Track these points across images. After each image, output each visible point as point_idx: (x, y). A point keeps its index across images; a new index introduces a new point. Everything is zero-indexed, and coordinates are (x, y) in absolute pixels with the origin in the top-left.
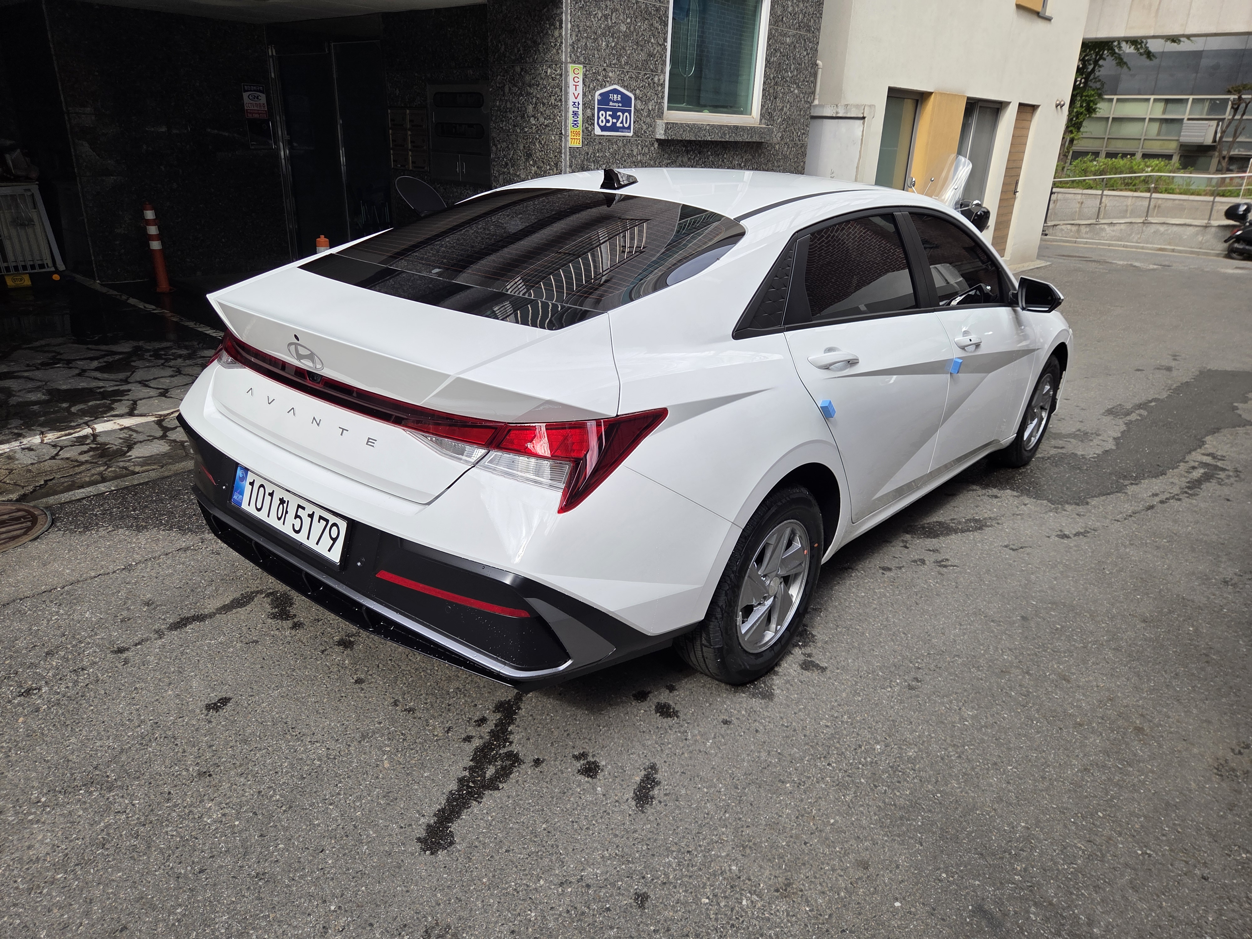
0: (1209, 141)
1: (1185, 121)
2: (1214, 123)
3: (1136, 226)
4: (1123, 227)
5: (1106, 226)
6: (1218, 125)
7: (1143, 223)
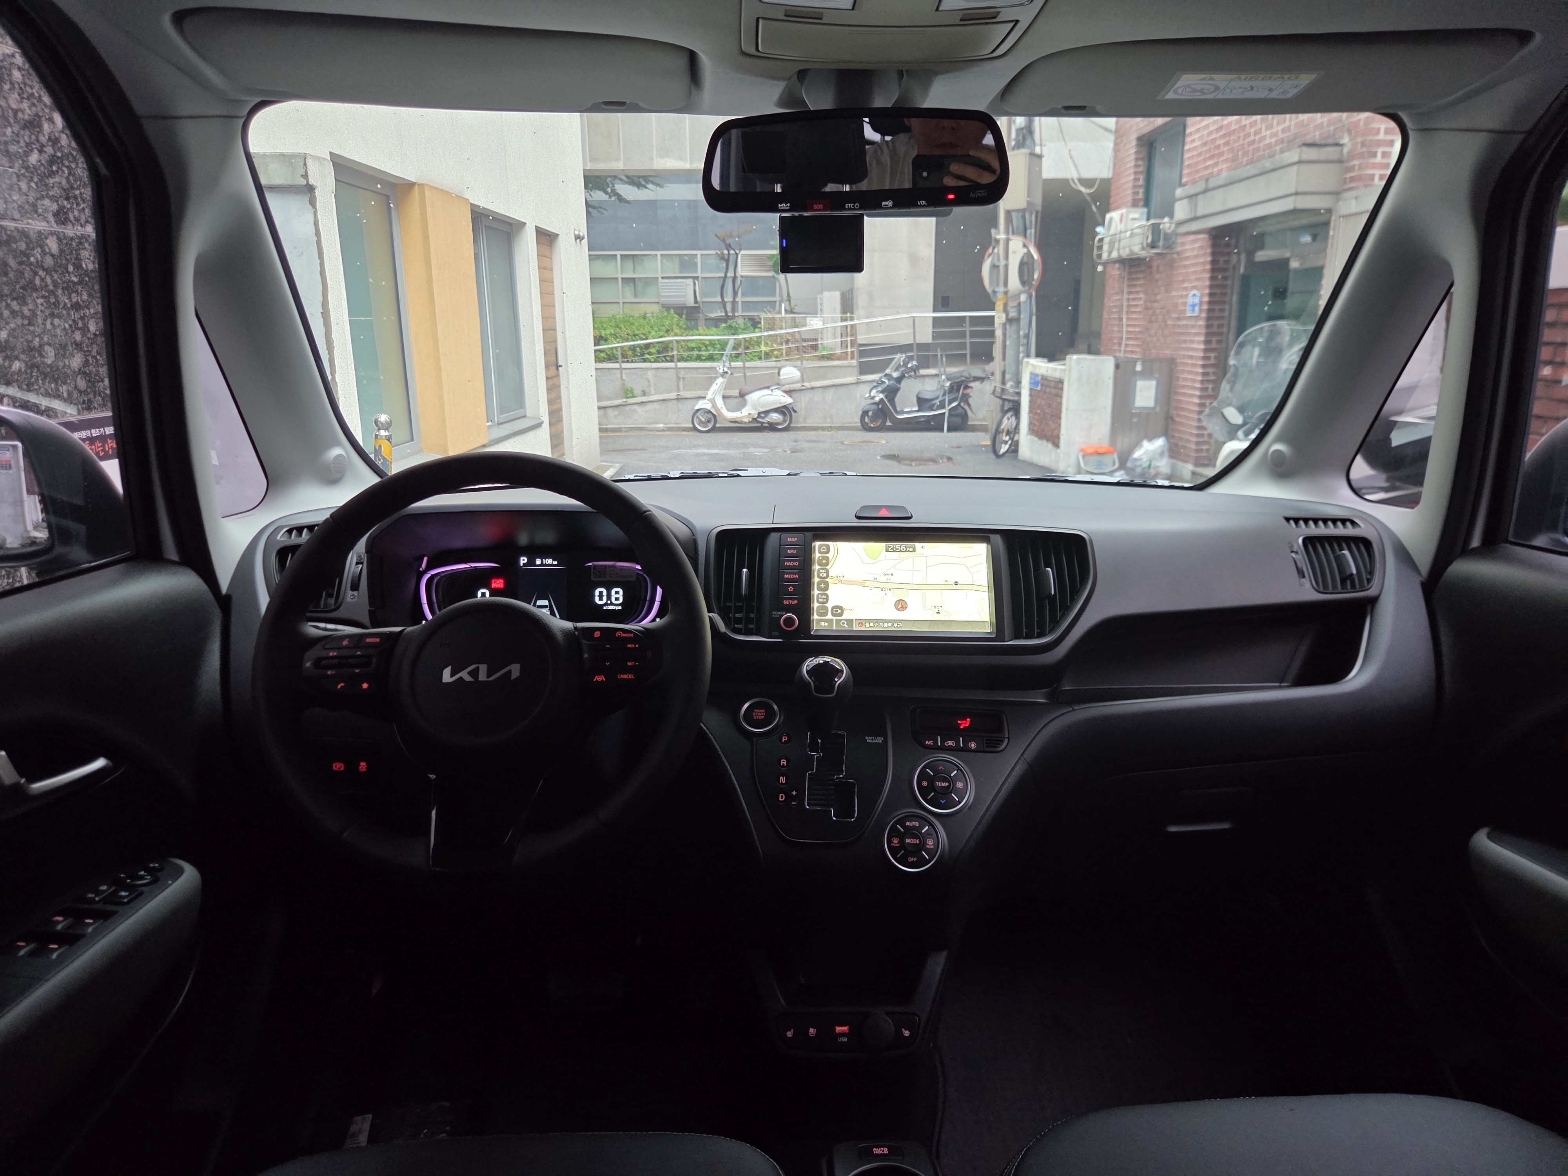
0: (690, 302)
1: (660, 280)
2: (690, 282)
3: (670, 404)
4: (656, 406)
5: (636, 407)
6: (695, 284)
7: (677, 399)
